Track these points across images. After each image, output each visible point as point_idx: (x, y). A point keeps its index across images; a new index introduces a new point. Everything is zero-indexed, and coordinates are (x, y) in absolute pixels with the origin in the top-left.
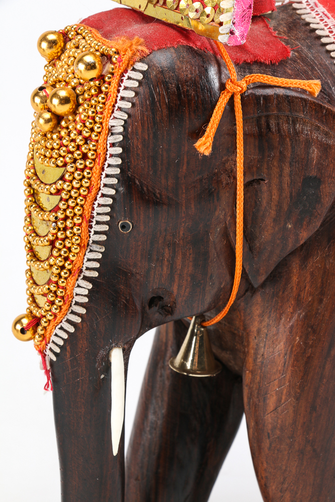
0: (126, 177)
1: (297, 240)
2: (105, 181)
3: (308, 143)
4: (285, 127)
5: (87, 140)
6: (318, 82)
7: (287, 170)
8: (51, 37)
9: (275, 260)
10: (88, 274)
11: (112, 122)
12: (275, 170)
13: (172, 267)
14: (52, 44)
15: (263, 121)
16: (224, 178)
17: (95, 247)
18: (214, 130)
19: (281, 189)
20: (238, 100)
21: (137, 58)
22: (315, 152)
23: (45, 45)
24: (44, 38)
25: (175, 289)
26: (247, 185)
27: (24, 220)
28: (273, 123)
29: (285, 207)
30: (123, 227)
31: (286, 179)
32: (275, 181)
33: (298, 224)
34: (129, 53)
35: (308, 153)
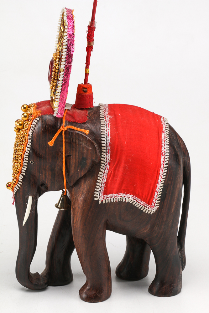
0: (32, 148)
1: (81, 175)
2: (27, 149)
3: (83, 148)
4: (77, 142)
5: (24, 136)
6: (88, 131)
7: (77, 154)
8: (25, 106)
9: (76, 179)
10: (23, 174)
11: (29, 133)
12: (74, 154)
13: (45, 176)
14: (25, 108)
15: (71, 139)
16: (60, 153)
17: (25, 167)
18: (54, 140)
19: (76, 159)
20: (63, 132)
21: (38, 116)
22: (85, 151)
23: (23, 108)
24: (23, 106)
25: (47, 182)
26: (66, 157)
27: (12, 161)
28: (74, 140)
29: (77, 165)
30: (31, 162)
31: (77, 157)
32: (74, 157)
33: (81, 170)
34: (35, 115)
35: (83, 151)
